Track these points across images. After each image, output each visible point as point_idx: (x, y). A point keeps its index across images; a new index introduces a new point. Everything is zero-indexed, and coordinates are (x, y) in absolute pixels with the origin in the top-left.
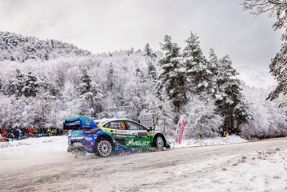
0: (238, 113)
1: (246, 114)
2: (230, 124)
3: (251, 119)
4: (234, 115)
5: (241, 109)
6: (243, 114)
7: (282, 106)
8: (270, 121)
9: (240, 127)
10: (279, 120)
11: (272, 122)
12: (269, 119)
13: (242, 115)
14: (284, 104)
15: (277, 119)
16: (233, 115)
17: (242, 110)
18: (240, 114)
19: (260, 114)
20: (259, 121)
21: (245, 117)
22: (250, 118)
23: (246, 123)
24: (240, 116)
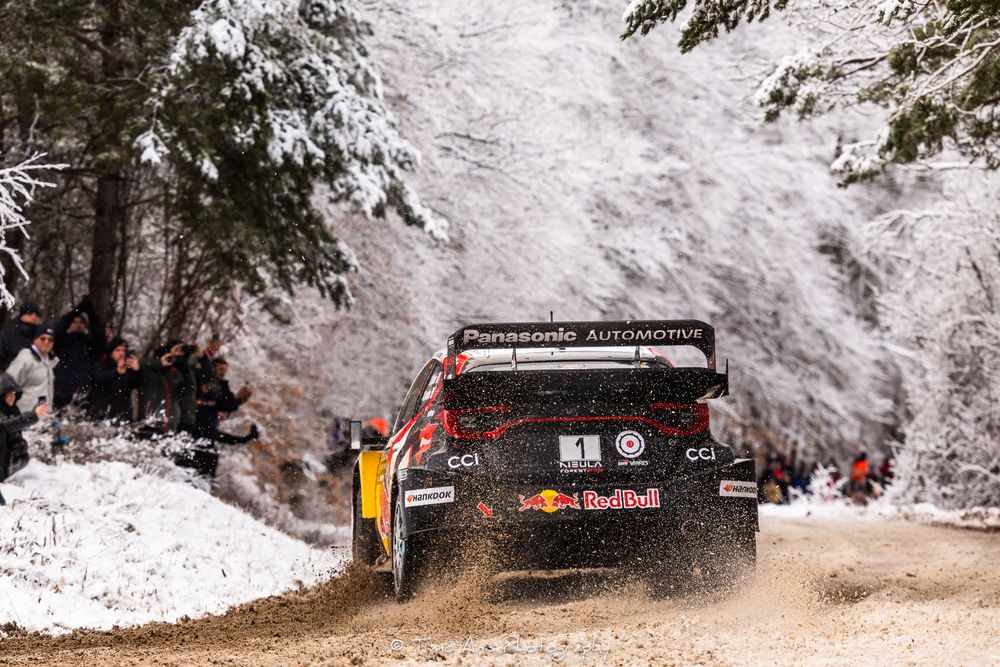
0: (216, 119)
1: (329, 147)
2: (68, 259)
3: (379, 211)
4: (152, 149)
5: (267, 67)
6: (289, 136)
7: (810, 101)
8: (622, 238)
9: (214, 324)
10: (742, 225)
11: (645, 262)
12: (605, 210)
13: (276, 152)
14: (836, 75)
15: (715, 213)
16: (146, 140)
17: (272, 84)
18: (243, 136)
19: (501, 132)
20: (484, 230)
21: (303, 187)
22: (370, 186)
23: (308, 276)
24: (242, 166)
